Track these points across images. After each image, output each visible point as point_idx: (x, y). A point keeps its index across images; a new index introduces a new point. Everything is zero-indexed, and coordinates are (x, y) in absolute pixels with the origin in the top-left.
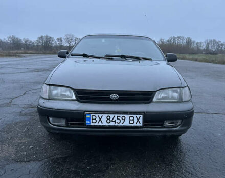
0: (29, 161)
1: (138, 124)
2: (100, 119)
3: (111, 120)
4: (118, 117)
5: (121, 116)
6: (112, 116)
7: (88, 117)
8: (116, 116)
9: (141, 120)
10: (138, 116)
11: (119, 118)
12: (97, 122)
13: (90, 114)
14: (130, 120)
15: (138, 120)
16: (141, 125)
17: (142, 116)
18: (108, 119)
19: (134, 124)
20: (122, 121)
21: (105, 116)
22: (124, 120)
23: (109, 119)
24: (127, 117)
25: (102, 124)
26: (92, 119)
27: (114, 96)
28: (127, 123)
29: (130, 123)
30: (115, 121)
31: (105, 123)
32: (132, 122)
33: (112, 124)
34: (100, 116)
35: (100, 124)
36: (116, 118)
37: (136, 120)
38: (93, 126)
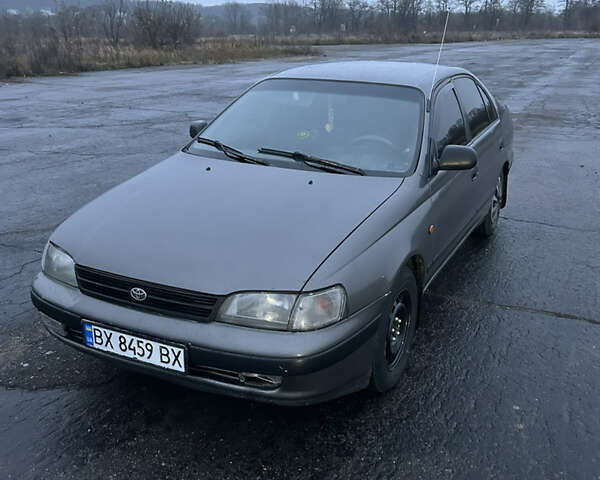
1: (176, 367)
2: (109, 339)
3: (127, 344)
4: (138, 342)
5: (145, 341)
6: (128, 338)
7: (88, 329)
8: (136, 339)
9: (181, 359)
10: (176, 350)
11: (141, 344)
12: (104, 343)
13: (90, 324)
14: (162, 354)
15: (176, 358)
16: (183, 370)
17: (182, 351)
18: (121, 343)
19: (169, 366)
20: (147, 353)
21: (116, 335)
22: (151, 351)
23: (124, 343)
24: (156, 346)
25: (112, 351)
26: (96, 336)
27: (138, 293)
28: (155, 360)
29: (162, 361)
30: (134, 349)
31: (117, 350)
32: (165, 359)
33: (129, 354)
34: (108, 332)
35: (109, 349)
36: (134, 344)
37: (172, 358)
38: (98, 349)
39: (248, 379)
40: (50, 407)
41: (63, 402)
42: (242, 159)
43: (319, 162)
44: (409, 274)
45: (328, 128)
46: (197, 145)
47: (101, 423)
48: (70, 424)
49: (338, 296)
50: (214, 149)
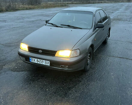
0: (15, 71)
1: (48, 65)
5: (42, 60)
6: (38, 60)
7: (30, 58)
8: (40, 60)
9: (49, 63)
10: (48, 61)
12: (34, 61)
15: (48, 63)
16: (49, 65)
19: (47, 65)
20: (42, 62)
24: (44, 61)
26: (32, 60)
27: (40, 51)
28: (44, 64)
31: (36, 62)
32: (46, 63)
33: (39, 63)
34: (35, 59)
36: (40, 61)
37: (47, 63)
38: (32, 62)
39: (62, 67)
40: (22, 75)
41: (25, 73)
42: (57, 27)
43: (73, 27)
44: (91, 48)
45: (74, 20)
46: (48, 24)
47: (33, 77)
48: (27, 77)
49: (78, 51)
50: (51, 25)
